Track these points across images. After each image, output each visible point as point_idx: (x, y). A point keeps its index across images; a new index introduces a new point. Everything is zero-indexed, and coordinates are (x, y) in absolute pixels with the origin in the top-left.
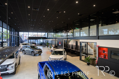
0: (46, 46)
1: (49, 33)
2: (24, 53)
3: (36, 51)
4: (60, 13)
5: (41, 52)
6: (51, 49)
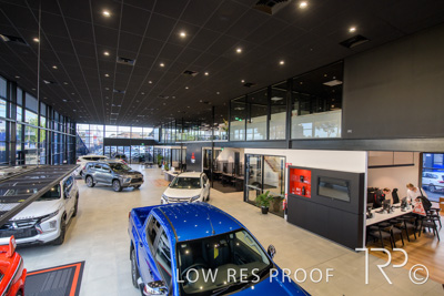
0: (155, 163)
1: (163, 130)
2: (90, 184)
3: (126, 178)
4: (194, 75)
5: (141, 180)
6: (169, 172)
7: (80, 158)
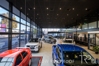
0: (59, 38)
1: (62, 29)
2: (45, 41)
3: (52, 40)
4: (70, 10)
5: (56, 41)
6: (63, 40)
7: (43, 36)
